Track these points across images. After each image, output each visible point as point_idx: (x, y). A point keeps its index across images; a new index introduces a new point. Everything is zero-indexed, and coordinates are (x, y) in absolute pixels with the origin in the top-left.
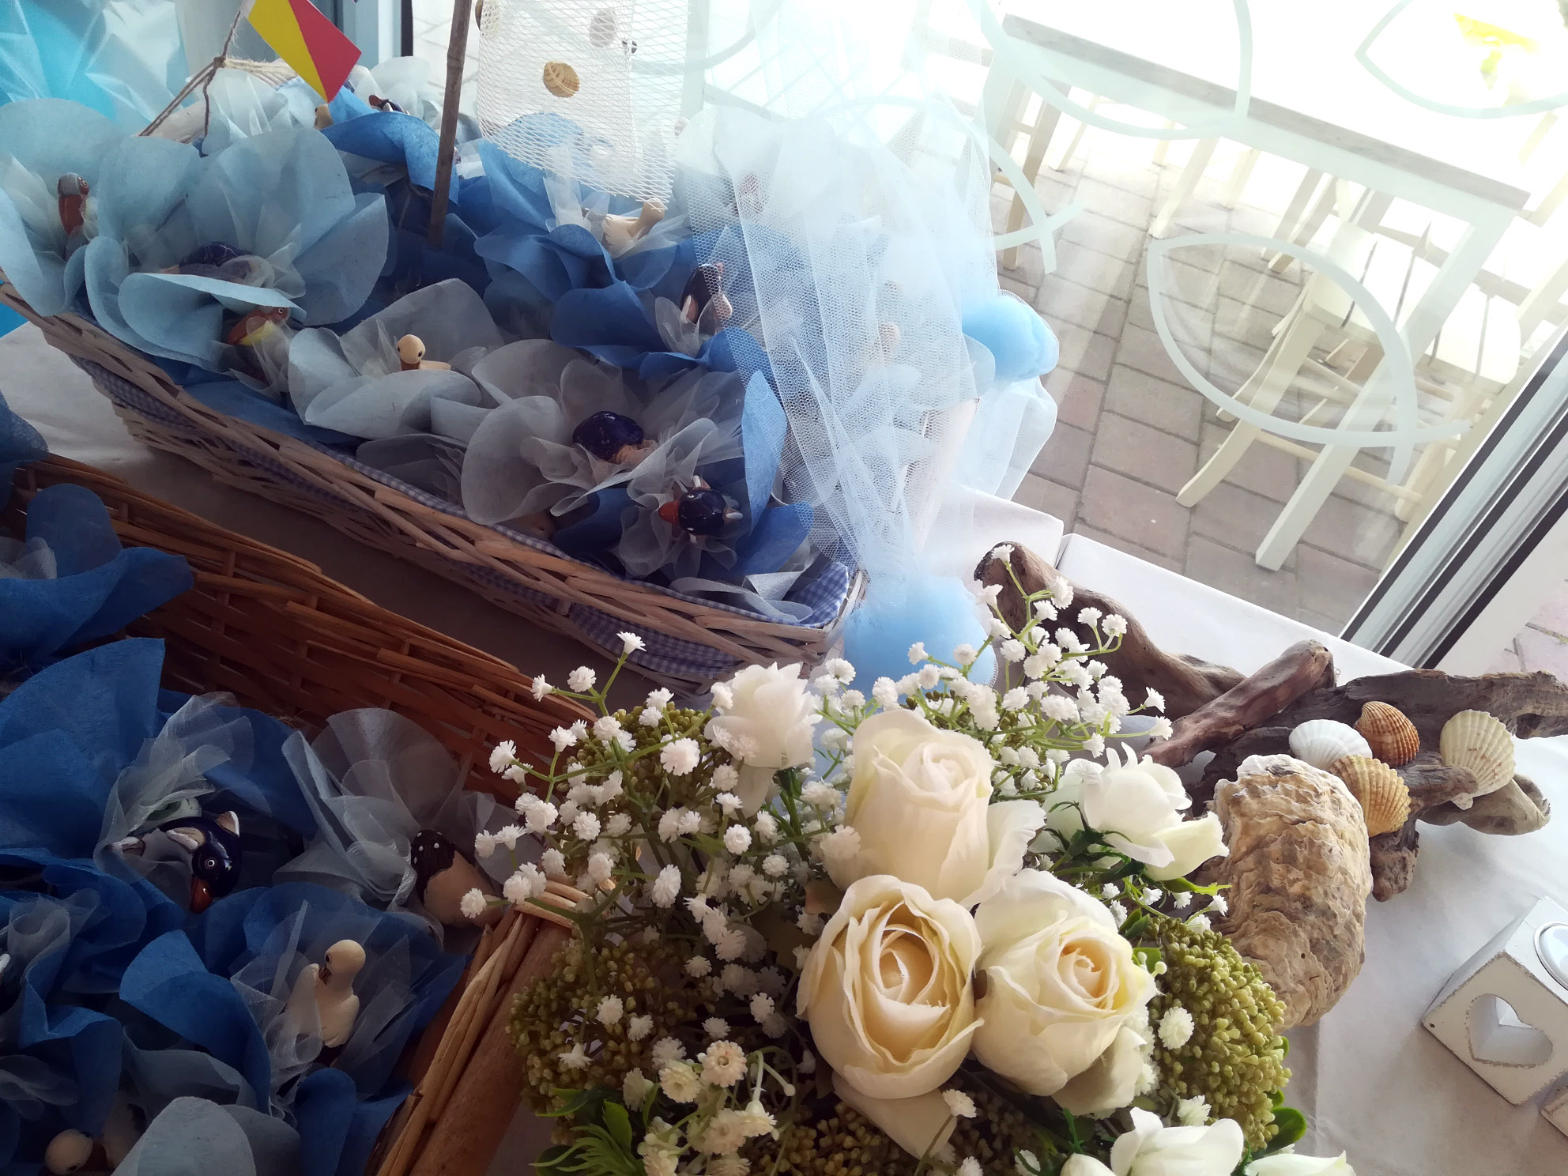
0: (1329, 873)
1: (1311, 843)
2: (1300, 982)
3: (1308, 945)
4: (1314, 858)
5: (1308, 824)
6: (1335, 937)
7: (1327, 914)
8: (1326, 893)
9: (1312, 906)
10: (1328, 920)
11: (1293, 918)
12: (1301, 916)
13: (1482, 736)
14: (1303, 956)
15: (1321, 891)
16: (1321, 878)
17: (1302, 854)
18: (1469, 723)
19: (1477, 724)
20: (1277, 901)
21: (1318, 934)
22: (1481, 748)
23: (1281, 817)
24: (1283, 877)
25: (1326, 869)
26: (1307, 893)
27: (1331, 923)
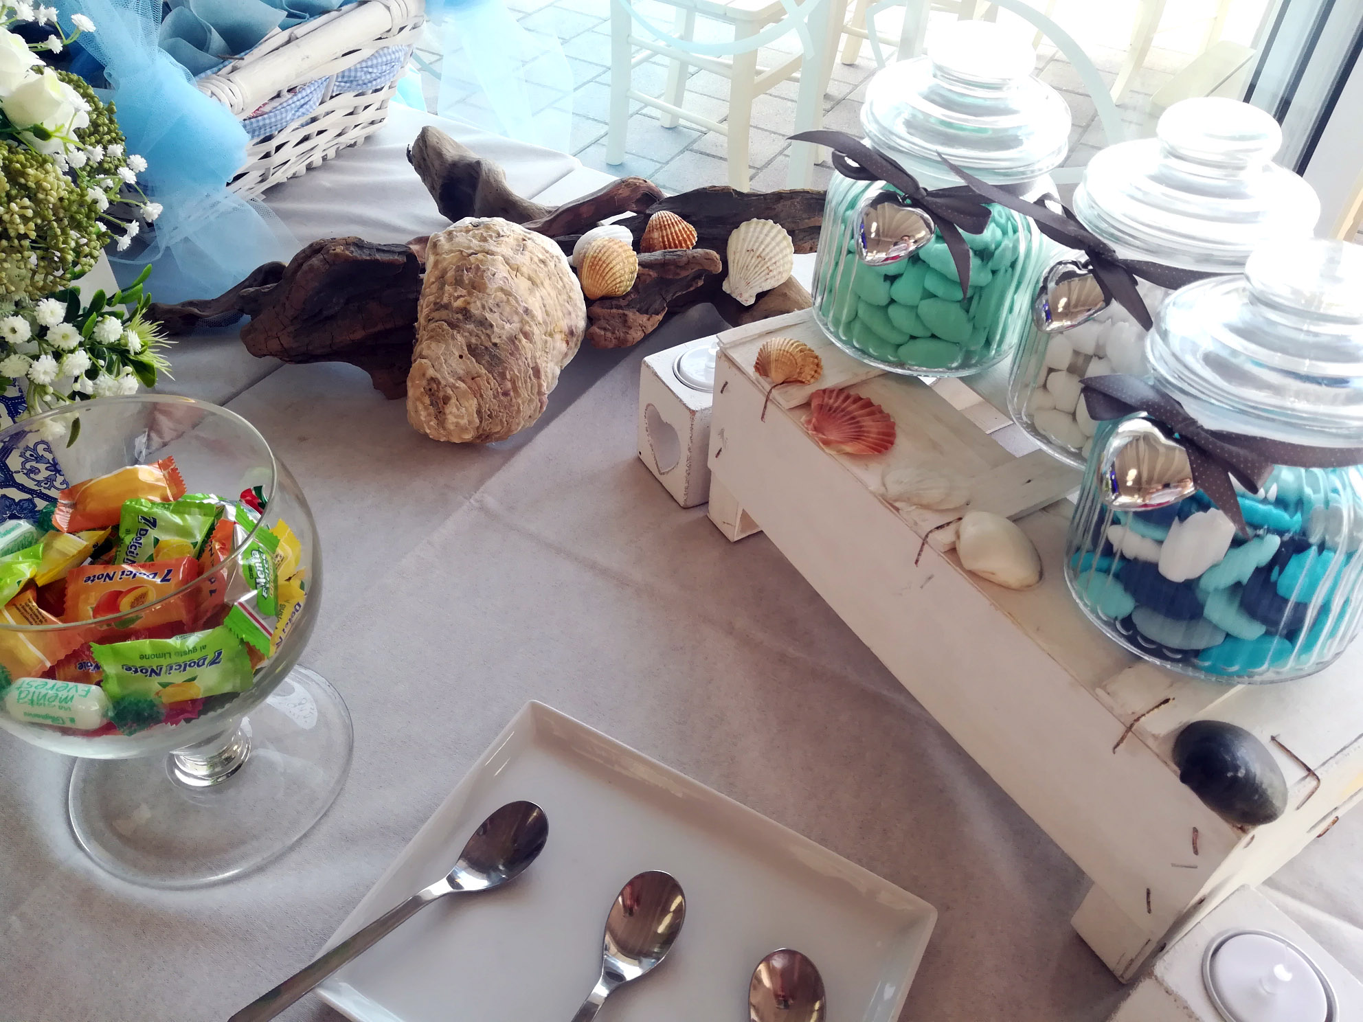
0: (488, 291)
1: (478, 268)
2: (460, 379)
3: (465, 348)
4: (477, 279)
5: (480, 256)
6: (495, 345)
7: (484, 323)
8: (483, 307)
9: (471, 317)
10: (486, 329)
11: (453, 325)
12: (461, 324)
13: (760, 240)
14: (461, 357)
15: (479, 304)
16: (480, 295)
17: (467, 276)
18: (752, 229)
19: (758, 229)
20: (443, 314)
21: (476, 340)
22: (757, 249)
23: (462, 251)
24: (451, 295)
25: (486, 288)
26: (468, 307)
27: (488, 332)
